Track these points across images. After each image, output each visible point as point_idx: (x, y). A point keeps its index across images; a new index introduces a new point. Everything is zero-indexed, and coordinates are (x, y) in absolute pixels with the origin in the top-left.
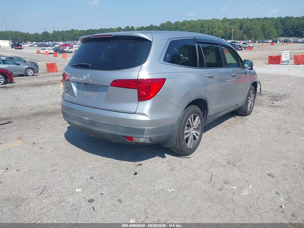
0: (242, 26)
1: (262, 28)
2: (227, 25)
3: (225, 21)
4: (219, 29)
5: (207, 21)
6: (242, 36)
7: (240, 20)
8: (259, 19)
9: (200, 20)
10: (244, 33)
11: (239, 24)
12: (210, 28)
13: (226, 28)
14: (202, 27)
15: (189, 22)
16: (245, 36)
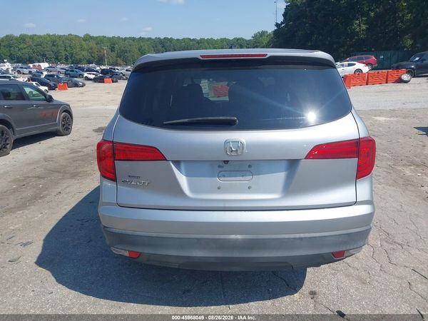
0: (114, 48)
1: (139, 50)
2: (92, 44)
3: (88, 38)
4: (82, 49)
5: (60, 37)
6: (116, 60)
7: (109, 38)
8: (133, 39)
9: (49, 35)
10: (119, 56)
11: (109, 44)
12: (68, 49)
13: (91, 49)
14: (54, 45)
15: (32, 37)
16: (120, 61)
